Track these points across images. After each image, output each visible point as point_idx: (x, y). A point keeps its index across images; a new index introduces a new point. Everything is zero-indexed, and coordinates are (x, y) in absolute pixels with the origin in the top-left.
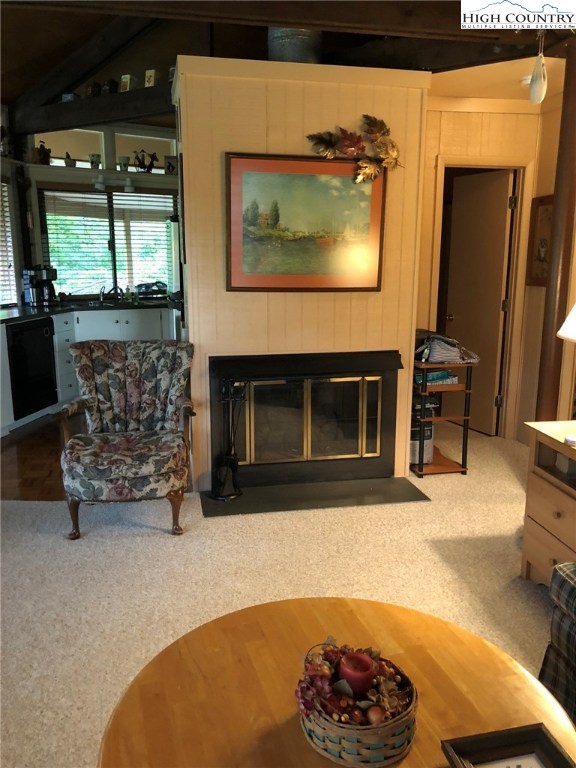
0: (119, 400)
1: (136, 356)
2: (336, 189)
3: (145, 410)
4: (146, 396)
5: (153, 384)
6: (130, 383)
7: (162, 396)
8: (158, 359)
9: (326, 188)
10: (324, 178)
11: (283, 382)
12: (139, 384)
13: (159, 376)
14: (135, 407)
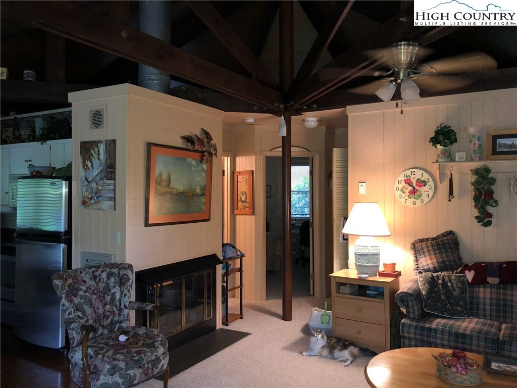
0: (92, 313)
1: (91, 279)
2: (194, 166)
3: (108, 317)
4: (108, 306)
5: (110, 297)
6: (96, 299)
7: (118, 304)
8: (108, 278)
9: (190, 165)
10: (189, 160)
11: (171, 282)
12: (102, 299)
13: (113, 291)
14: (102, 316)
